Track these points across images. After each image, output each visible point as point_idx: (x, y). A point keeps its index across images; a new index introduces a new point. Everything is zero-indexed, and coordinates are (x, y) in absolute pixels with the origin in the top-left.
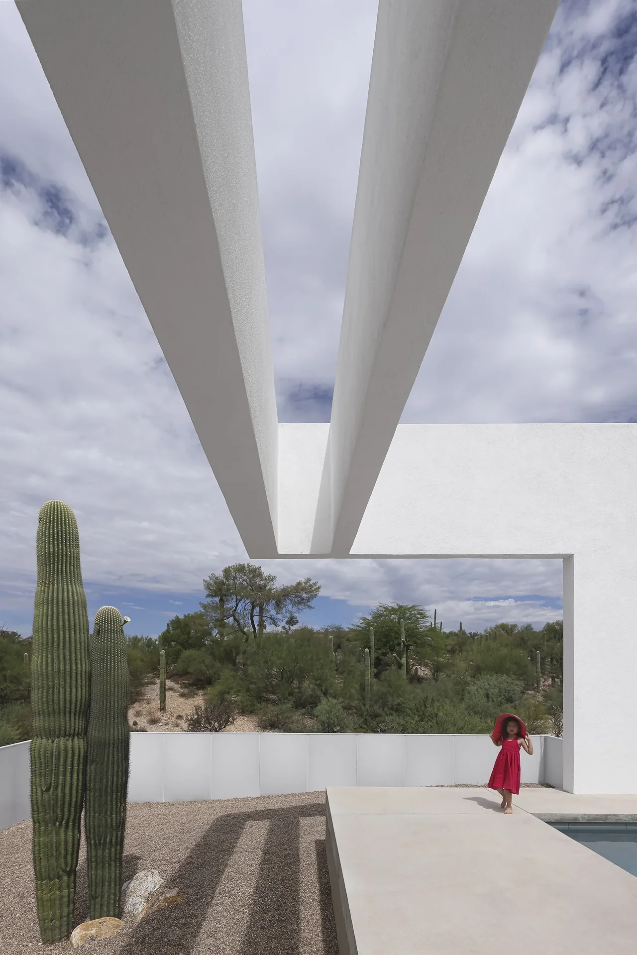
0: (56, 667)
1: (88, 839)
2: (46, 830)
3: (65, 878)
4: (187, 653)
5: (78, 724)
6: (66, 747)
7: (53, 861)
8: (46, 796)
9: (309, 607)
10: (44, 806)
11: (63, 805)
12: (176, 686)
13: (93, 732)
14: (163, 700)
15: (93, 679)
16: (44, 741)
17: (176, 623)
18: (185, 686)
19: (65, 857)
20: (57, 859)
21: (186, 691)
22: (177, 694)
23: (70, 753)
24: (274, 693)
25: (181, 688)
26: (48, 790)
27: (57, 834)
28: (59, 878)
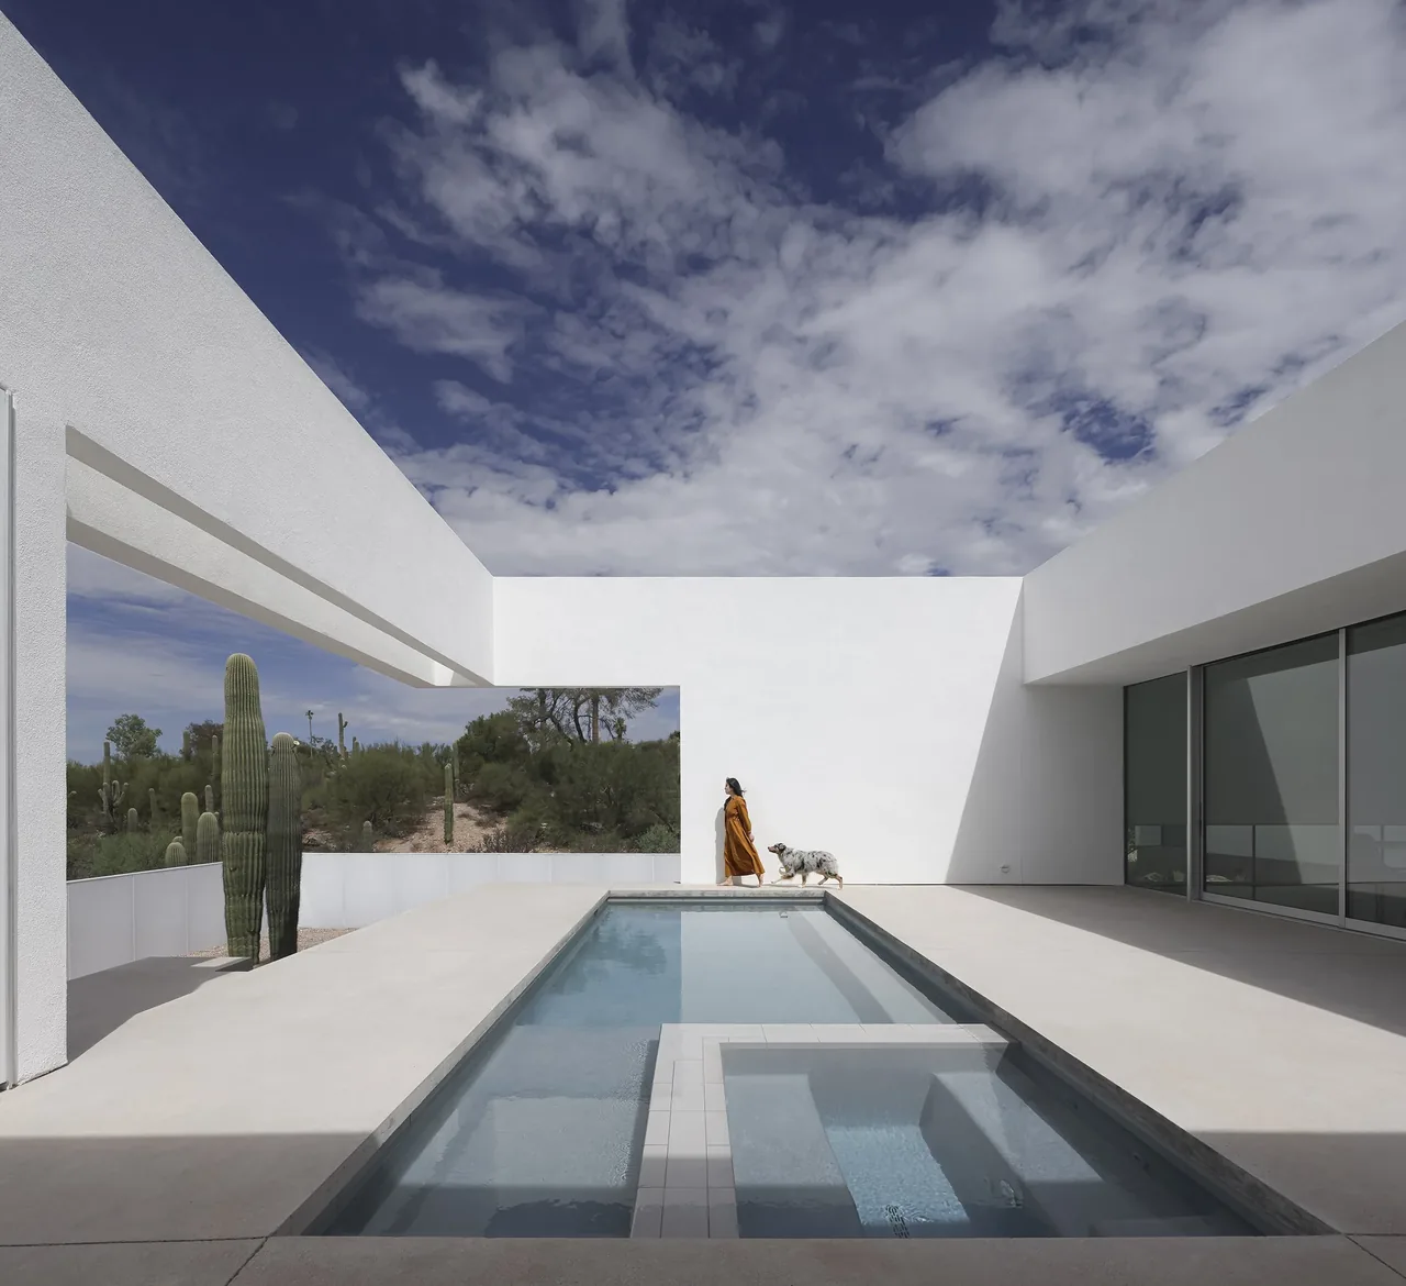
0: (239, 779)
1: (268, 911)
2: (234, 901)
3: (250, 936)
4: (488, 767)
5: (259, 822)
6: (248, 840)
7: (240, 923)
8: (233, 874)
9: (652, 704)
10: (232, 881)
11: (246, 881)
12: (473, 812)
13: (271, 829)
14: (449, 829)
15: (271, 789)
16: (231, 834)
17: (478, 726)
18: (485, 811)
19: (249, 920)
20: (243, 922)
21: (484, 818)
22: (472, 822)
23: (251, 843)
24: (597, 821)
25: (480, 814)
26: (235, 869)
27: (243, 904)
28: (245, 936)
